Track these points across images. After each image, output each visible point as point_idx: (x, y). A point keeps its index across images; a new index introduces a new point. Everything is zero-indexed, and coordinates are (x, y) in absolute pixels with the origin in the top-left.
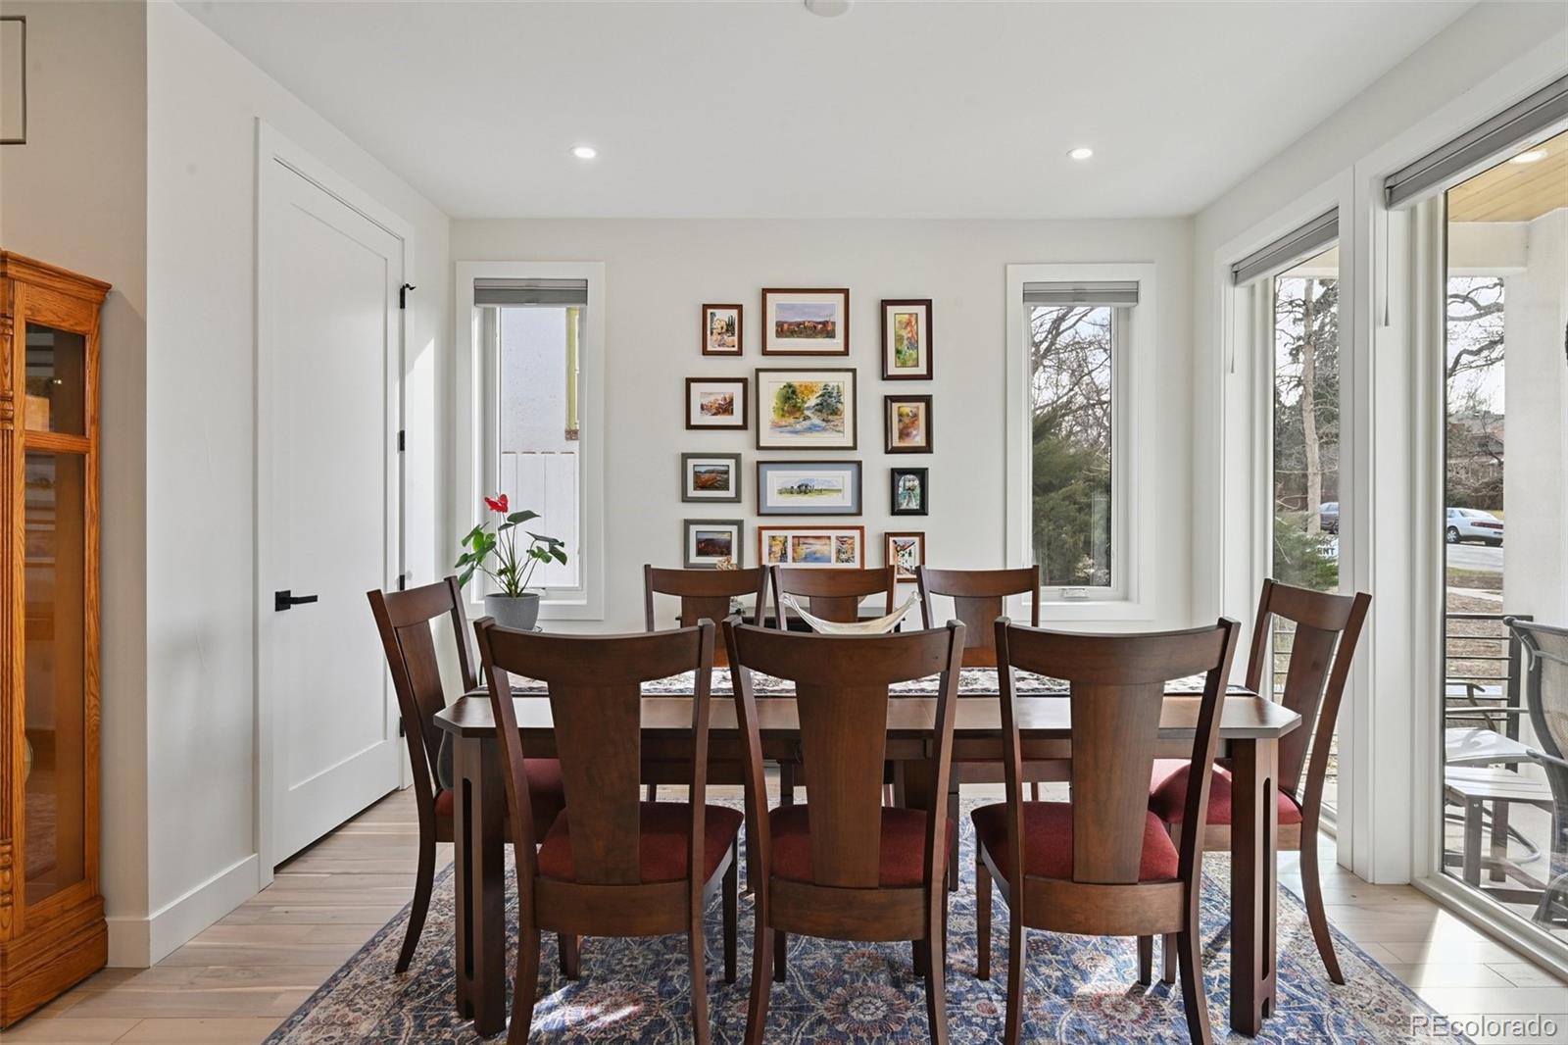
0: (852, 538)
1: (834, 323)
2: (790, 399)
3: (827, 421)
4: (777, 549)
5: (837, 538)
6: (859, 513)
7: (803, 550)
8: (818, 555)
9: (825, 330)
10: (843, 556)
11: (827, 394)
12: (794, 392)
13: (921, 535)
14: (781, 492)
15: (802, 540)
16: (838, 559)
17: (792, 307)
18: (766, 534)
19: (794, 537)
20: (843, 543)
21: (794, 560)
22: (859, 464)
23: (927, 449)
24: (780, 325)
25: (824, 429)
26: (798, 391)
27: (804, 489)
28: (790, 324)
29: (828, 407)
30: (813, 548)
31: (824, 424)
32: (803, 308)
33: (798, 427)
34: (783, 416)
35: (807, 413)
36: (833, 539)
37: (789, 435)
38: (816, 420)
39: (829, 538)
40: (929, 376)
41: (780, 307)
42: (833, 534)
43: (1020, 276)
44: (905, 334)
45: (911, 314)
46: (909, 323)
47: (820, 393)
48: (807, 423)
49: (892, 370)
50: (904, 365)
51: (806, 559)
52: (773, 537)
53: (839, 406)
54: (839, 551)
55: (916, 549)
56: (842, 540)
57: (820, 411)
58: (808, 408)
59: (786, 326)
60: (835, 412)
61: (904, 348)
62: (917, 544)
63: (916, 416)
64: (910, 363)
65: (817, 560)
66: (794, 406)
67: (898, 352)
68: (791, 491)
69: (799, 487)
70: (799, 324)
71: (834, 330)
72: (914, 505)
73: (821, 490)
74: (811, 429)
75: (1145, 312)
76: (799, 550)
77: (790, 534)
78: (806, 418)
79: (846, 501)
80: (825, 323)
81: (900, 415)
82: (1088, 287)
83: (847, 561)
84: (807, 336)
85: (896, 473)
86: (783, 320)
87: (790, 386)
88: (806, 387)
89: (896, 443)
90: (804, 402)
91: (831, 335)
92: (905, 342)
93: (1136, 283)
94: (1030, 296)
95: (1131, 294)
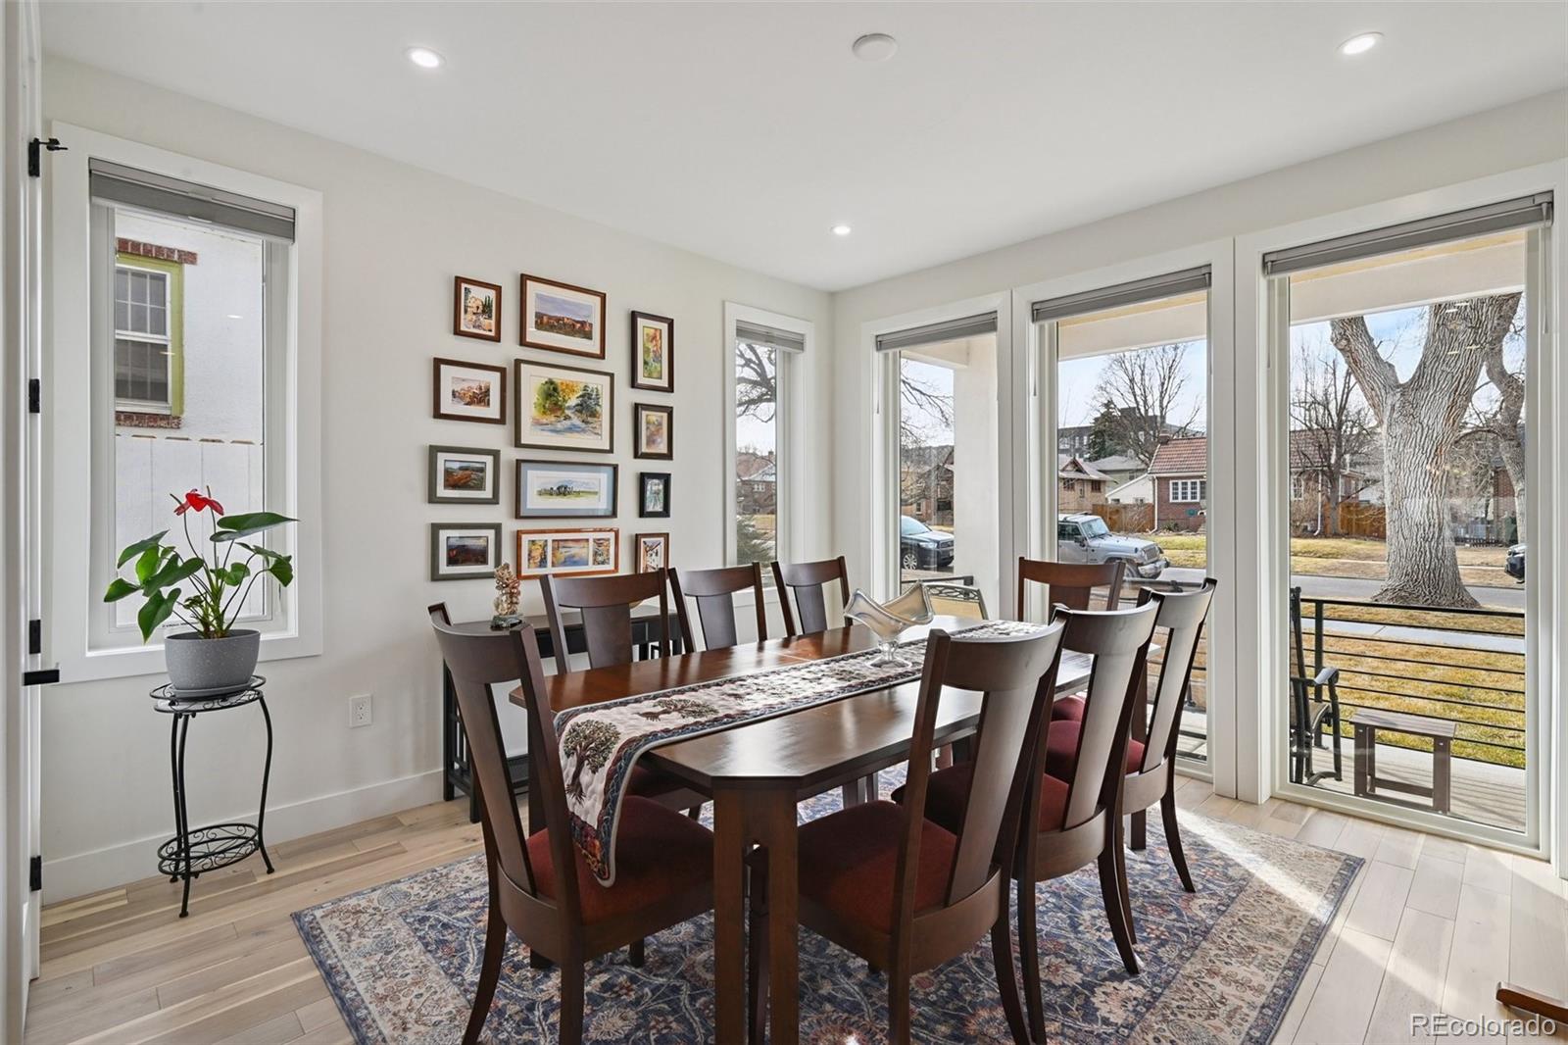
0: (608, 540)
1: (591, 325)
2: (551, 394)
3: (587, 423)
4: (537, 554)
5: (595, 540)
6: (614, 514)
7: (563, 553)
8: (575, 559)
9: (582, 330)
10: (600, 559)
11: (586, 395)
12: (555, 389)
13: (666, 536)
14: (540, 493)
15: (561, 544)
16: (595, 562)
17: (552, 300)
18: (525, 539)
19: (553, 541)
20: (600, 545)
21: (553, 565)
22: (615, 468)
23: (669, 456)
24: (539, 316)
25: (584, 431)
26: (560, 389)
27: (563, 491)
28: (550, 318)
29: (587, 407)
30: (573, 551)
31: (583, 425)
32: (561, 303)
33: (559, 426)
34: (544, 413)
35: (567, 412)
36: (591, 541)
37: (549, 434)
38: (576, 421)
39: (587, 540)
40: (670, 389)
41: (540, 298)
42: (592, 536)
43: (736, 313)
44: (651, 346)
45: (656, 329)
46: (654, 338)
47: (581, 393)
48: (568, 423)
49: (641, 380)
50: (650, 376)
51: (564, 563)
52: (533, 541)
53: (598, 408)
54: (596, 554)
55: (661, 549)
56: (598, 542)
57: (580, 412)
58: (569, 408)
59: (545, 319)
60: (594, 414)
61: (650, 360)
62: (662, 544)
63: (660, 424)
64: (655, 375)
65: (575, 563)
66: (556, 404)
67: (646, 363)
68: (550, 493)
69: (558, 489)
70: (558, 320)
71: (591, 332)
72: (659, 508)
73: (579, 492)
74: (571, 429)
75: (806, 364)
76: (558, 554)
77: (550, 537)
78: (567, 418)
79: (602, 504)
80: (583, 323)
81: (648, 423)
82: (776, 333)
83: (603, 563)
84: (566, 334)
85: (643, 478)
86: (543, 312)
87: (551, 382)
88: (567, 385)
89: (644, 449)
90: (565, 401)
91: (588, 336)
92: (652, 354)
93: (802, 335)
94: (742, 332)
95: (798, 344)
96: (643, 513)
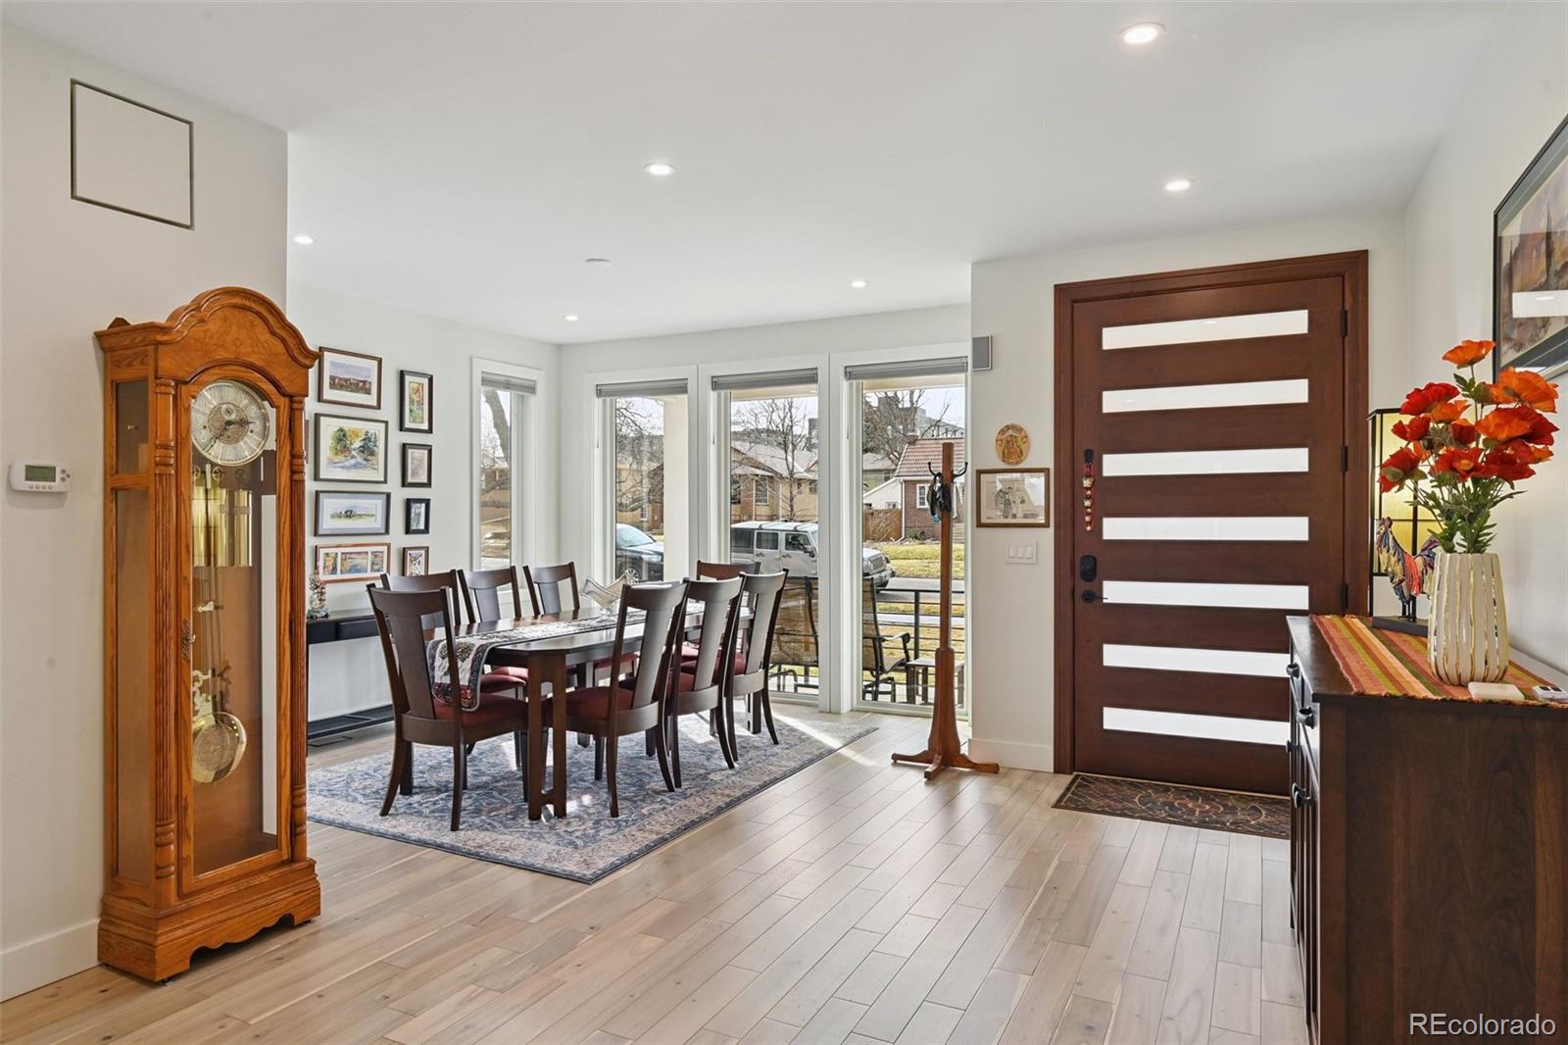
0: (382, 552)
1: (370, 383)
2: (342, 437)
3: (367, 460)
4: (330, 563)
5: (372, 553)
6: (387, 531)
7: (349, 563)
8: (358, 567)
9: (362, 387)
10: (376, 567)
11: (367, 439)
12: (344, 435)
13: (427, 549)
14: (332, 517)
15: (348, 556)
16: (373, 570)
17: (342, 366)
18: (322, 552)
19: (342, 553)
20: (376, 556)
21: (342, 572)
22: (388, 496)
23: (428, 485)
24: (332, 378)
25: (365, 467)
26: (348, 434)
27: (349, 514)
28: (340, 379)
29: (367, 449)
30: (356, 562)
31: (365, 463)
32: (349, 368)
33: (347, 464)
34: (336, 454)
35: (354, 453)
36: (370, 555)
37: (340, 469)
38: (360, 459)
39: (367, 553)
40: (430, 431)
41: (333, 364)
42: (370, 549)
43: (482, 367)
44: (415, 397)
45: (419, 384)
46: (418, 390)
47: (363, 437)
48: (353, 461)
49: (408, 425)
50: (414, 421)
51: (350, 571)
52: (327, 554)
53: (375, 448)
54: (373, 563)
55: (422, 559)
56: (375, 554)
57: (363, 452)
58: (354, 449)
59: (337, 381)
60: (372, 453)
61: (415, 408)
62: (424, 555)
63: (422, 459)
64: (418, 420)
65: (358, 571)
66: (345, 447)
67: (411, 411)
68: (339, 516)
69: (346, 512)
70: (346, 380)
71: (370, 389)
72: (422, 527)
73: (360, 515)
74: (355, 466)
75: (537, 404)
76: (345, 563)
77: (339, 551)
78: (353, 457)
79: (378, 524)
80: (364, 382)
81: (413, 459)
82: (513, 380)
83: (378, 570)
84: (352, 391)
85: (409, 503)
86: (336, 375)
87: (341, 430)
88: (353, 432)
89: (410, 480)
90: (351, 444)
91: (368, 392)
92: (416, 404)
93: (535, 381)
94: (485, 382)
95: (531, 389)
96: (408, 531)
